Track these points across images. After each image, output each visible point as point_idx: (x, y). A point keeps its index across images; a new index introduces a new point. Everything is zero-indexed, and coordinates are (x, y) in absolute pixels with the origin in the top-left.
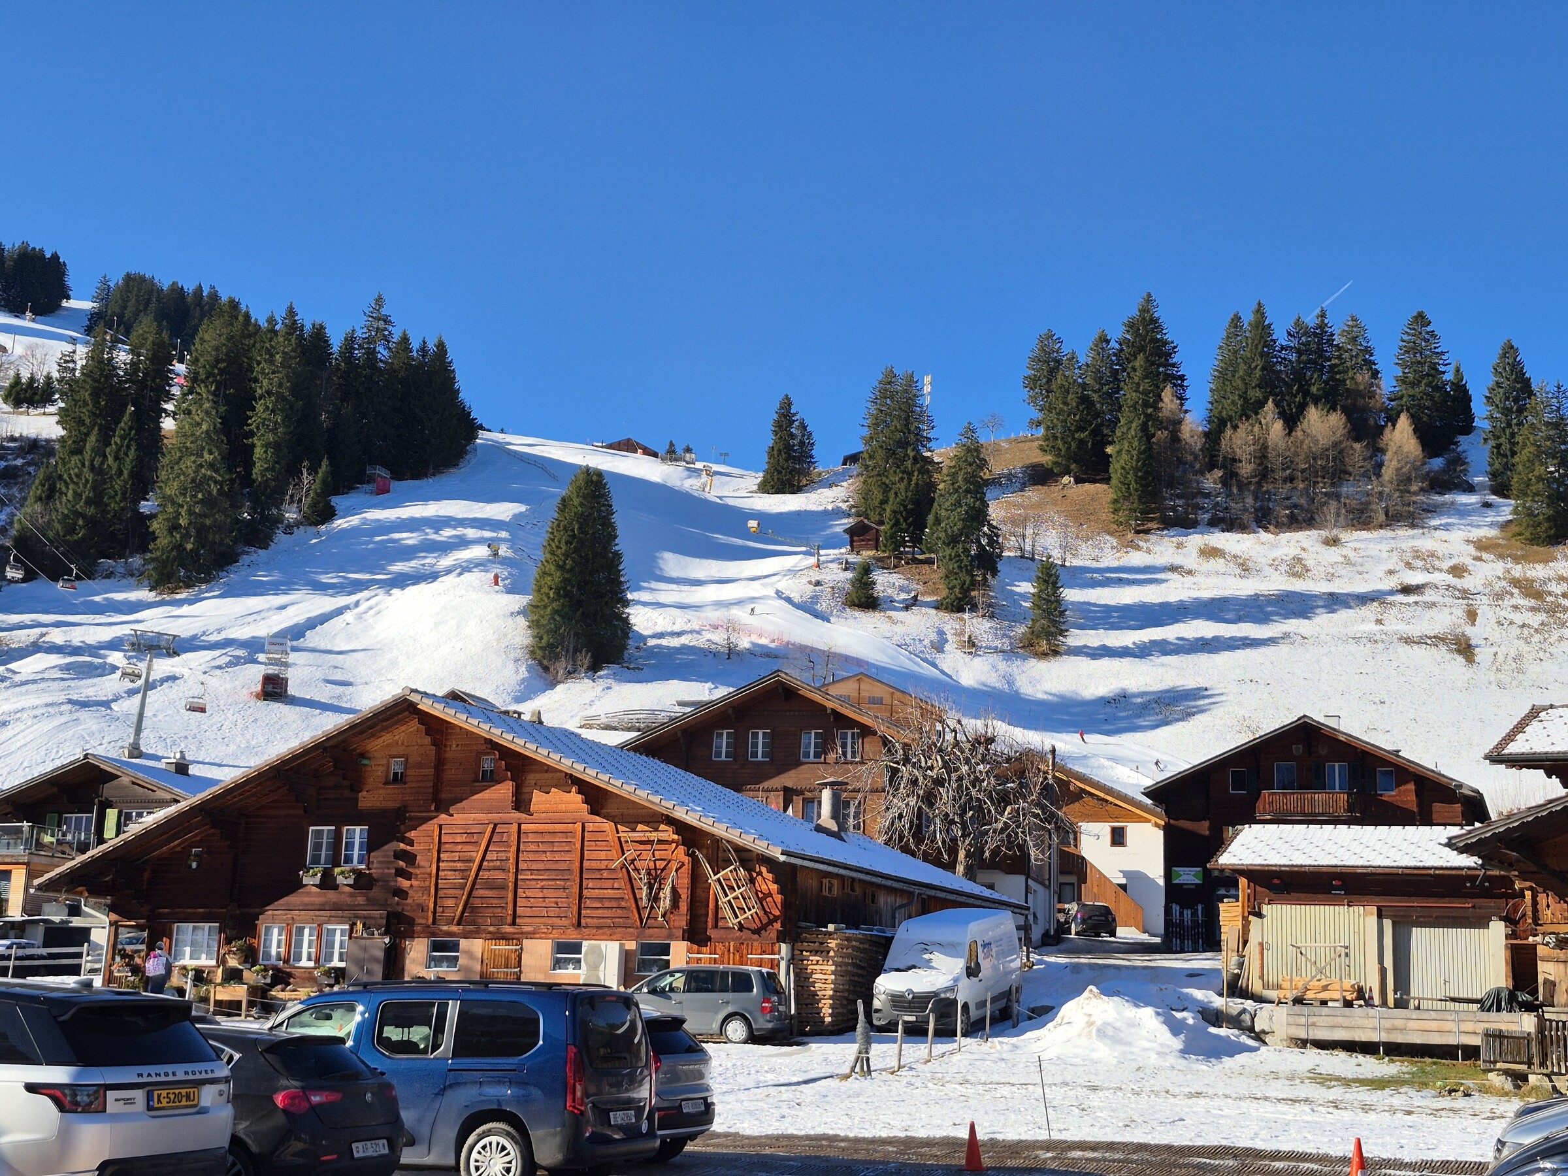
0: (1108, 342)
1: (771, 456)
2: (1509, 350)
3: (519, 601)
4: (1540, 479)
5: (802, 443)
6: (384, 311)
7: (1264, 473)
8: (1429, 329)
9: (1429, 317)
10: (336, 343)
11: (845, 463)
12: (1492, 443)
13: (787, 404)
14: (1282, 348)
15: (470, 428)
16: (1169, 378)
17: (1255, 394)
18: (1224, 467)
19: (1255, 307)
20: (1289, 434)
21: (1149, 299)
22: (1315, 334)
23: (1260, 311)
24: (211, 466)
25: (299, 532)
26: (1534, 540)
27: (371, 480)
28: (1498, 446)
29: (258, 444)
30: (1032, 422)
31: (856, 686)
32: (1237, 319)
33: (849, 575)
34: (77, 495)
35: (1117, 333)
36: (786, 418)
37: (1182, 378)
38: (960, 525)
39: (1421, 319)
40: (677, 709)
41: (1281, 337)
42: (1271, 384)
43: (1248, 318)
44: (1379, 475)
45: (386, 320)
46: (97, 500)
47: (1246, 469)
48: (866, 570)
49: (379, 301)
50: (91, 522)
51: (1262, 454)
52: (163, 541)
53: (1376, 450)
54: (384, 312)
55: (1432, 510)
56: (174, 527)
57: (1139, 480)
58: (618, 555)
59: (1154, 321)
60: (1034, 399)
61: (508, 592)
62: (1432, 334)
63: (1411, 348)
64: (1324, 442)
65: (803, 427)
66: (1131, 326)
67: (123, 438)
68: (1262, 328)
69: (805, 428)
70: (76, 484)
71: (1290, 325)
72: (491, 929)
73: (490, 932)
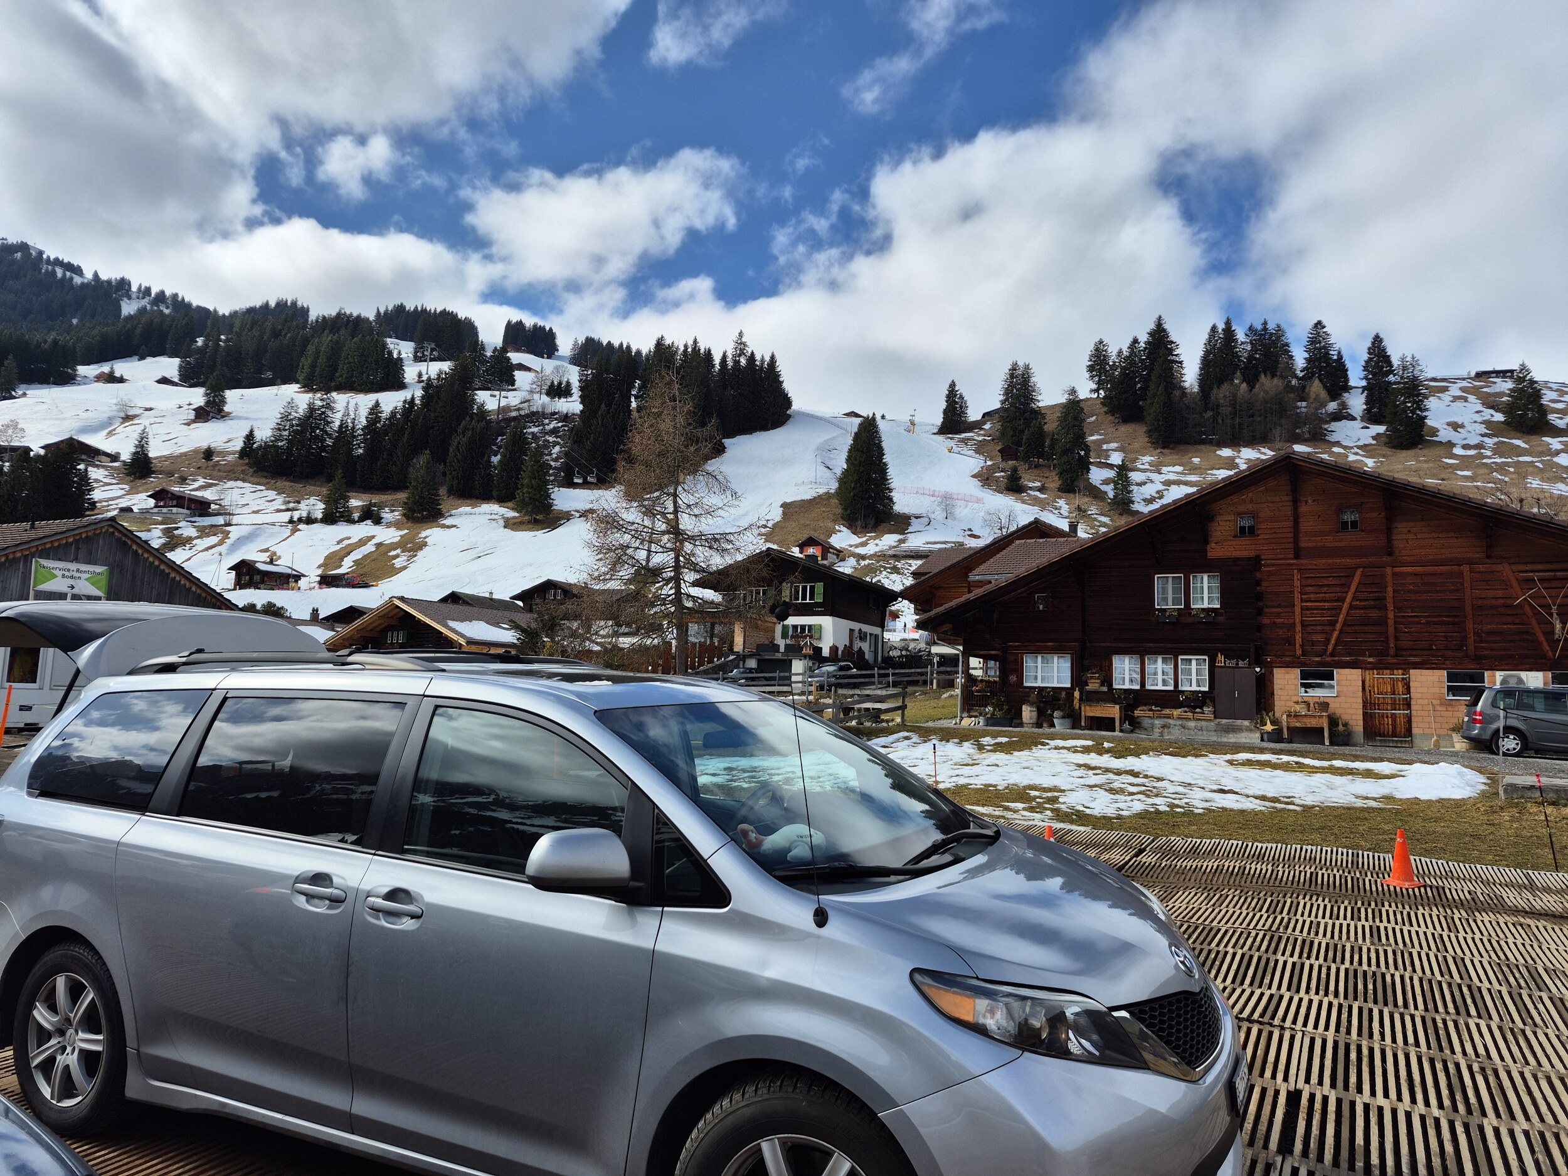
0: (1138, 343)
1: (944, 413)
2: (1377, 339)
5: (961, 407)
6: (744, 340)
7: (1237, 412)
8: (1324, 330)
9: (1325, 323)
10: (717, 359)
12: (1367, 393)
13: (953, 385)
14: (1242, 343)
15: (788, 402)
16: (1174, 362)
18: (1212, 409)
19: (1225, 320)
20: (1251, 391)
21: (1160, 319)
22: (1261, 335)
23: (1227, 323)
28: (1371, 395)
32: (1214, 329)
33: (1004, 474)
34: (596, 440)
35: (1143, 338)
36: (952, 394)
37: (1181, 362)
38: (1070, 445)
39: (1319, 325)
41: (1241, 337)
43: (1221, 327)
45: (744, 345)
47: (1225, 411)
48: (1016, 471)
49: (741, 334)
51: (1235, 402)
53: (1303, 397)
55: (1334, 431)
57: (1162, 419)
58: (885, 464)
59: (1164, 330)
60: (1091, 378)
62: (1325, 333)
63: (1313, 342)
65: (961, 397)
66: (1152, 334)
68: (1230, 332)
71: (1246, 329)
72: (1371, 660)
73: (1370, 663)
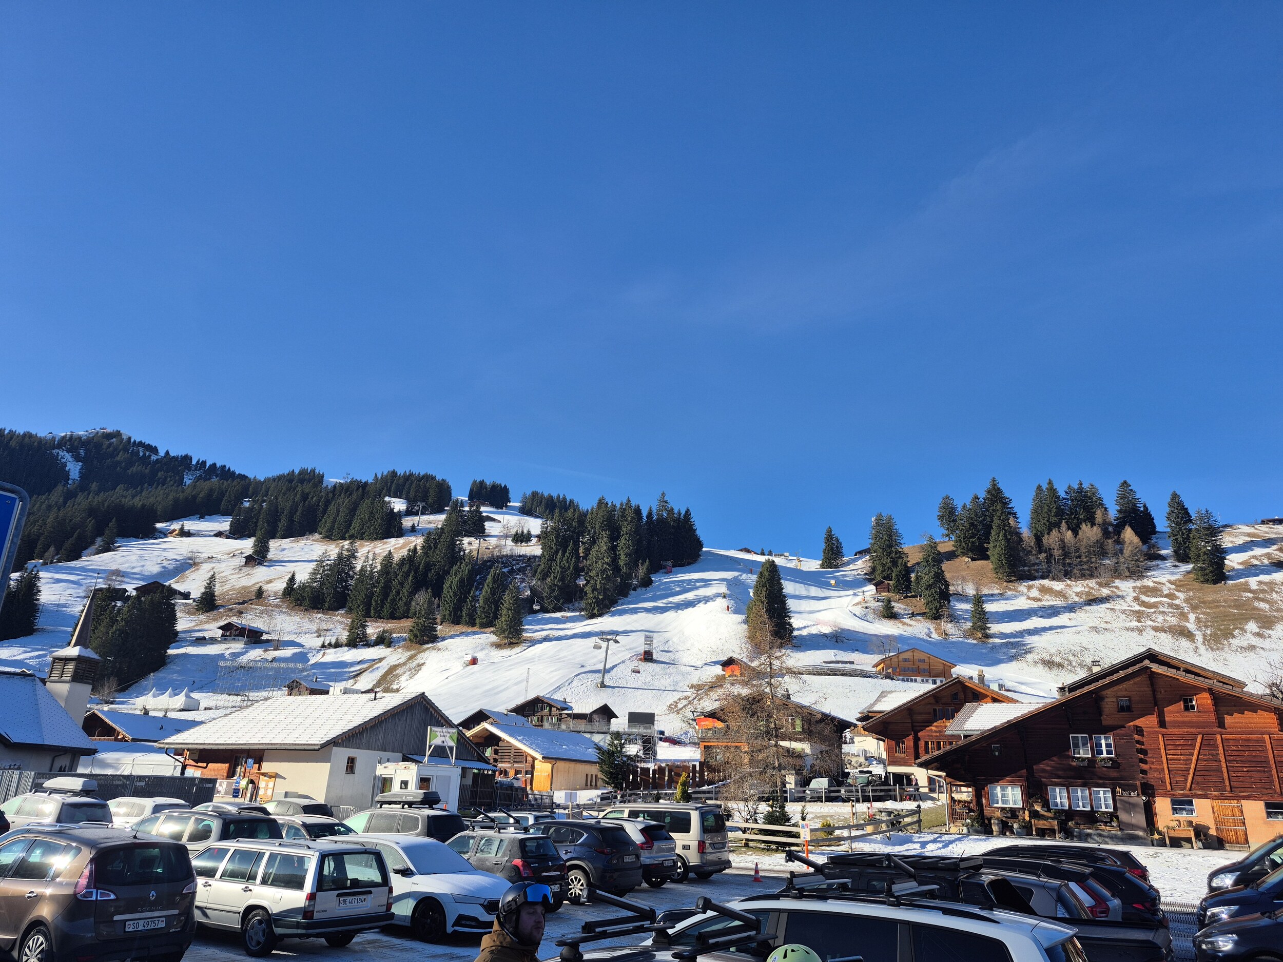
0: (979, 499)
1: (825, 553)
2: (1175, 496)
3: (741, 617)
4: (1205, 553)
5: (837, 547)
7: (1066, 554)
8: (1130, 488)
9: (1129, 482)
10: (645, 513)
11: (856, 555)
12: (1173, 538)
13: (829, 531)
14: (1064, 499)
15: (700, 545)
16: (1010, 513)
17: (1054, 519)
18: (1046, 552)
19: (1048, 481)
20: (1075, 537)
21: (994, 480)
22: (1078, 492)
23: (1050, 482)
24: (607, 564)
25: (639, 590)
26: (1206, 581)
27: (665, 567)
28: (1176, 539)
29: (622, 554)
30: (943, 535)
31: (911, 654)
32: (1039, 488)
33: (880, 604)
34: (555, 578)
35: (982, 495)
36: (830, 537)
37: (1015, 514)
38: (932, 580)
39: (1125, 484)
40: (824, 664)
41: (1062, 494)
42: (1060, 513)
43: (1045, 486)
44: (1122, 553)
45: (666, 502)
46: (562, 579)
47: (1057, 553)
48: (889, 601)
49: (663, 494)
50: (560, 588)
51: (1063, 546)
52: (590, 595)
53: (1119, 542)
54: (665, 499)
55: (1148, 569)
56: (594, 589)
57: (1007, 559)
59: (999, 489)
60: (942, 525)
61: (734, 613)
62: (1131, 490)
63: (1122, 497)
64: (1093, 539)
66: (989, 492)
67: (570, 554)
68: (1052, 490)
69: (838, 541)
70: (554, 573)
71: (1065, 488)
72: (1215, 793)
73: (1215, 796)
